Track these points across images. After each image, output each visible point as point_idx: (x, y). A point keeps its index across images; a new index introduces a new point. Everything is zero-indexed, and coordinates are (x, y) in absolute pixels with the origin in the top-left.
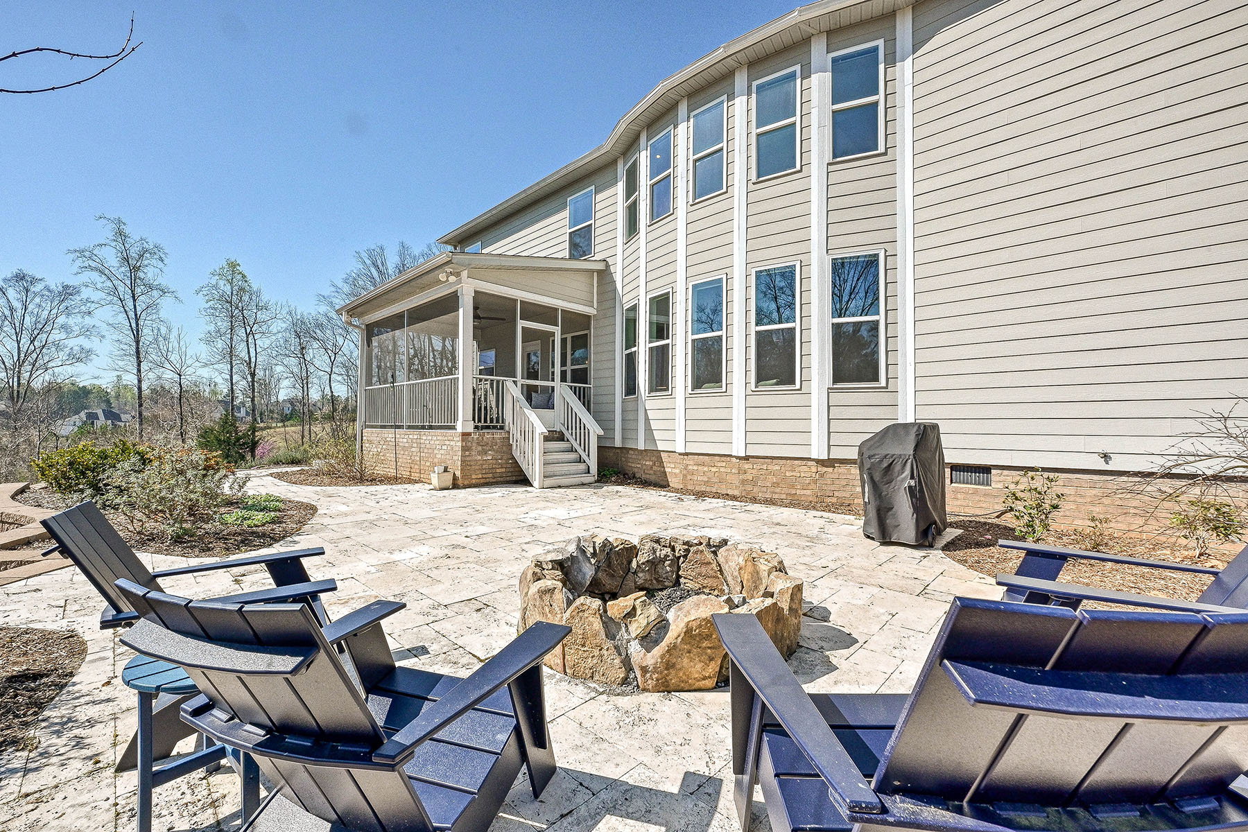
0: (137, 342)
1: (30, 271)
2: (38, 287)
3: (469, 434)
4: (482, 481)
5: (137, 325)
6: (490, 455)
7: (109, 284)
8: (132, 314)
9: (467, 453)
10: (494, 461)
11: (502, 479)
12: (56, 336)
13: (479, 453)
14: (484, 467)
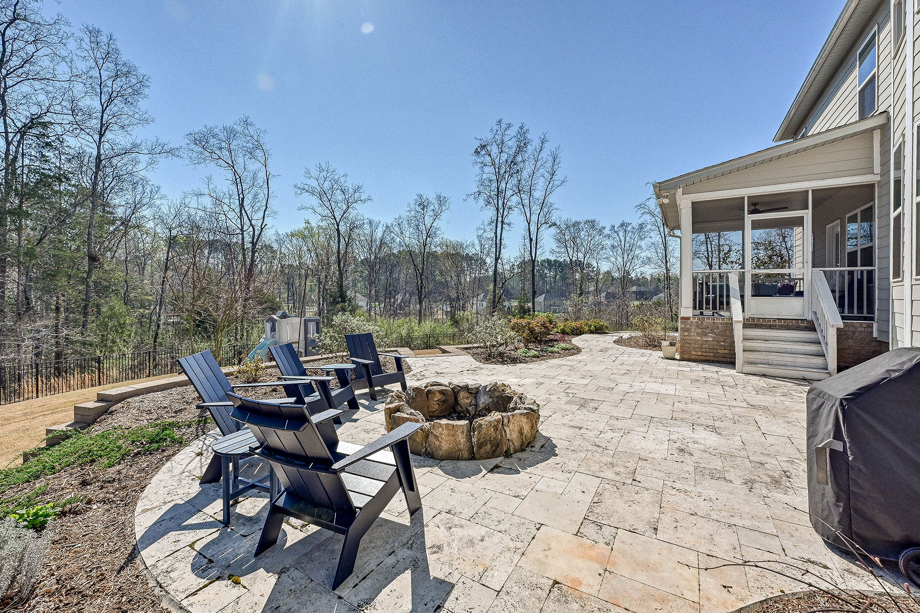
0: (665, 251)
1: (627, 221)
2: (629, 228)
3: (688, 318)
4: (702, 358)
5: (665, 240)
6: (711, 337)
7: (653, 220)
8: (663, 234)
9: (686, 333)
10: (715, 343)
11: (726, 360)
12: (638, 252)
13: (698, 334)
14: (704, 346)
